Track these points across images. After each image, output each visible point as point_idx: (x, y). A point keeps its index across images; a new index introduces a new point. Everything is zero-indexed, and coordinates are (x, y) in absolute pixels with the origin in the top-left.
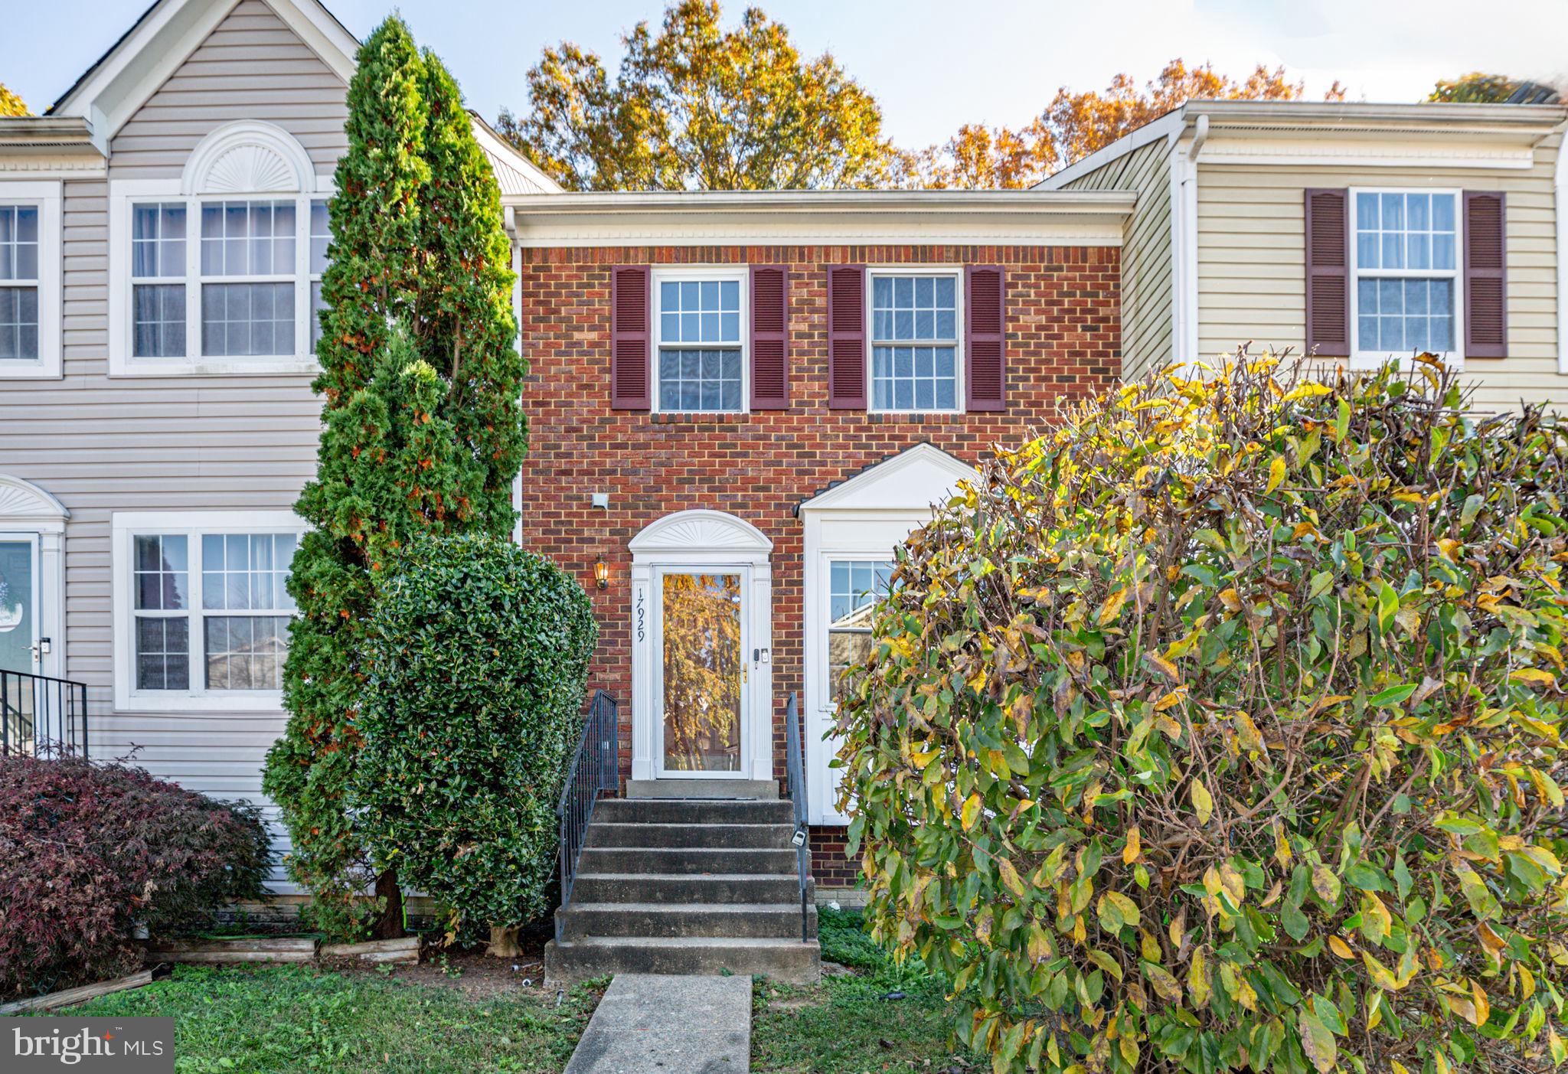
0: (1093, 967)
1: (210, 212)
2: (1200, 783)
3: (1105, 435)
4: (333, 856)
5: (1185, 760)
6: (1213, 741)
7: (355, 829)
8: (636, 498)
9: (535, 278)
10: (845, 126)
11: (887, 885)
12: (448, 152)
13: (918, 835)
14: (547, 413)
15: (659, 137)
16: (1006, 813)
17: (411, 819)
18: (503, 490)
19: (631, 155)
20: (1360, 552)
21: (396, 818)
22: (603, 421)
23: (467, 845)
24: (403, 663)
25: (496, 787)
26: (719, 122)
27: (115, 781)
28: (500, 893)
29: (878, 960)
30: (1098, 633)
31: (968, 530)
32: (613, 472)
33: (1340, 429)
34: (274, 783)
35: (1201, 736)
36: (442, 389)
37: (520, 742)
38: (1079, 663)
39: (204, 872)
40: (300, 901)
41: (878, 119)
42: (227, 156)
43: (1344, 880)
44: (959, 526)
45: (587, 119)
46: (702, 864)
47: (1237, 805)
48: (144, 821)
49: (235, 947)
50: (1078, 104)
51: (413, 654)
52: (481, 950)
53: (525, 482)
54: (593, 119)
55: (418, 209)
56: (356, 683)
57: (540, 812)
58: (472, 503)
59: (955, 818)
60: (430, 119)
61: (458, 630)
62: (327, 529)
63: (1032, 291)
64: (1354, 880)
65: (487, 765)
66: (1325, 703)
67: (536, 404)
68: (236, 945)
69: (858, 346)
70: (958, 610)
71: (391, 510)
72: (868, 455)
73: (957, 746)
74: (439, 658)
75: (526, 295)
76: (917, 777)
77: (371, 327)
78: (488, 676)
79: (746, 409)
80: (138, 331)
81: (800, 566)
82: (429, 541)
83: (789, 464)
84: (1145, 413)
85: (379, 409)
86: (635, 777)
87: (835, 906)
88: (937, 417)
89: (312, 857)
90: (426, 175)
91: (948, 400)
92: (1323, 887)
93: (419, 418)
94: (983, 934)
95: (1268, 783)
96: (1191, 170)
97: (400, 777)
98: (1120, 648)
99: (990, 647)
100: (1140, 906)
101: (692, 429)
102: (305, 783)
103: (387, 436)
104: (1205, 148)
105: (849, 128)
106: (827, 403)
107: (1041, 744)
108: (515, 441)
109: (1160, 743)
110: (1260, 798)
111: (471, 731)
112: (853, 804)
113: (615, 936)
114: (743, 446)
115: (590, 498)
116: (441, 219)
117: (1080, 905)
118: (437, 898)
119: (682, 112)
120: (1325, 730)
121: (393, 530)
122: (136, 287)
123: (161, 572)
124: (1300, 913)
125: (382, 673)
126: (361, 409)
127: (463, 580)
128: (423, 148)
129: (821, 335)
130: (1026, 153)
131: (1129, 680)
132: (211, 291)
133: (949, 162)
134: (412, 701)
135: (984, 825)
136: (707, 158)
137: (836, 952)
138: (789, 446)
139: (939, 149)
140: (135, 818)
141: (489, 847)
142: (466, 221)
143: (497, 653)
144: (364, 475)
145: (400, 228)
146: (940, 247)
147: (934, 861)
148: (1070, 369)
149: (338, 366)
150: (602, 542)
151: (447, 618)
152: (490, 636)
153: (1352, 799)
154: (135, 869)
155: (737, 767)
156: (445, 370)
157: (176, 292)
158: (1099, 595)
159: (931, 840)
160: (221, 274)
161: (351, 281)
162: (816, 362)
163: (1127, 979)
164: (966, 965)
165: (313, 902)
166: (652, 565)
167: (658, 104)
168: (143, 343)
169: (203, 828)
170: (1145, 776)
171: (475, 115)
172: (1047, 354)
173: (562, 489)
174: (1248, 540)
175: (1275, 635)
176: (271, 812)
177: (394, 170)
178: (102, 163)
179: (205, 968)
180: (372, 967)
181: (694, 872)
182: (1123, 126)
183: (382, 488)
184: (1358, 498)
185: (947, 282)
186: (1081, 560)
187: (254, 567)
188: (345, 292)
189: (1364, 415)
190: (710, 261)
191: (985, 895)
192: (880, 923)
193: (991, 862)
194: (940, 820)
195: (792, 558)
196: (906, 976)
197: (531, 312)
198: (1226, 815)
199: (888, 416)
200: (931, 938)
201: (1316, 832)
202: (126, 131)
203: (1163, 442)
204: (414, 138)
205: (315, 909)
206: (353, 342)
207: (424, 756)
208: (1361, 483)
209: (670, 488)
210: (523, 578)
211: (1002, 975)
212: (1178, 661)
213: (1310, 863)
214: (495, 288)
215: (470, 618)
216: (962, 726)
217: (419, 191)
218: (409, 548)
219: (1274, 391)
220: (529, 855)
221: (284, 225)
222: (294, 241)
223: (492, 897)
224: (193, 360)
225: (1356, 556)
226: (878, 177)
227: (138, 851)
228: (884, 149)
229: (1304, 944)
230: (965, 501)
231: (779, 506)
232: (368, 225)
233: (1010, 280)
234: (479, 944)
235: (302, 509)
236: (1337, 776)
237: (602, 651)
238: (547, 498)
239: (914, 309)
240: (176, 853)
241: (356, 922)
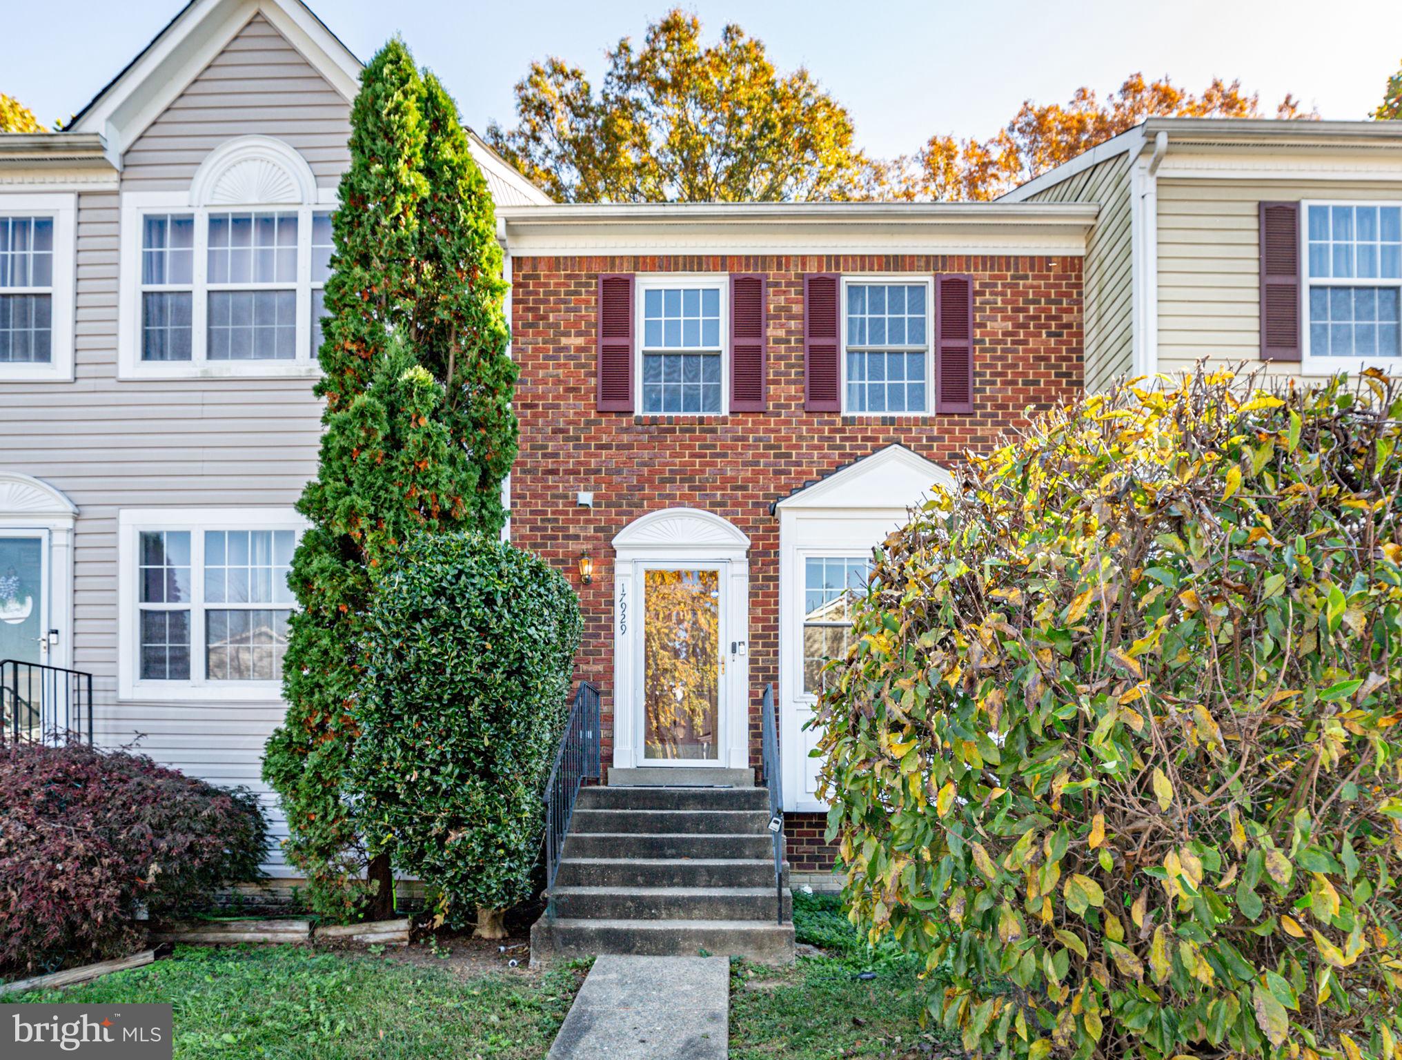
0: (1058, 947)
1: (217, 223)
2: (1161, 772)
3: (1072, 444)
4: (329, 841)
5: (1147, 750)
6: (1174, 733)
7: (349, 814)
8: (620, 496)
9: (525, 286)
10: (819, 137)
11: (864, 868)
12: (445, 168)
13: (895, 821)
14: (535, 415)
15: (641, 147)
16: (978, 800)
17: (405, 805)
18: (494, 490)
19: (613, 166)
20: (1310, 555)
21: (390, 805)
22: (588, 423)
23: (457, 830)
24: (399, 656)
25: (487, 775)
26: (698, 133)
27: (121, 768)
28: (489, 877)
29: (850, 942)
30: (1066, 631)
31: (943, 534)
32: (598, 471)
33: (1292, 440)
34: (273, 770)
35: (1162, 729)
36: (438, 393)
37: (510, 732)
38: (1048, 659)
39: (206, 856)
40: (294, 884)
41: (850, 131)
42: (233, 170)
43: (1295, 863)
44: (934, 528)
45: (572, 130)
46: (681, 849)
47: (1196, 793)
48: (149, 807)
49: (233, 928)
50: (1042, 117)
51: (409, 647)
52: (468, 932)
53: (514, 481)
54: (578, 130)
55: (417, 221)
56: (354, 675)
57: (528, 799)
58: (465, 502)
59: (929, 805)
60: (428, 136)
61: (452, 624)
62: (327, 526)
63: (999, 299)
64: (1305, 863)
65: (478, 753)
66: (1277, 697)
67: (525, 406)
68: (233, 926)
69: (833, 351)
70: (933, 608)
71: (389, 509)
72: (841, 455)
73: (933, 737)
74: (434, 651)
75: (516, 302)
76: (894, 766)
77: (371, 334)
78: (480, 668)
79: (725, 410)
80: (146, 336)
81: (776, 562)
82: (425, 539)
83: (766, 465)
84: (1109, 423)
85: (379, 412)
86: (616, 765)
87: (808, 890)
88: (908, 419)
89: (308, 842)
90: (425, 189)
91: (919, 402)
92: (1275, 869)
93: (416, 421)
94: (956, 915)
95: (1224, 772)
96: (1151, 183)
97: (395, 765)
98: (1085, 644)
99: (964, 644)
100: (1104, 889)
101: (673, 430)
102: (303, 770)
103: (385, 438)
104: (1164, 163)
105: (822, 139)
106: (803, 406)
107: (1012, 735)
108: (506, 443)
109: (1123, 734)
110: (1217, 786)
111: (463, 721)
112: (831, 792)
113: (598, 918)
114: (723, 447)
115: (576, 496)
116: (438, 230)
117: (1048, 887)
118: (428, 881)
119: (663, 124)
120: (1277, 722)
121: (391, 529)
122: (145, 294)
123: (165, 567)
124: (1255, 894)
125: (379, 665)
126: (361, 413)
127: (458, 577)
128: (422, 164)
129: (797, 341)
130: (992, 163)
131: (1094, 676)
132: (216, 297)
133: (918, 171)
134: (407, 693)
135: (958, 811)
136: (687, 167)
137: (810, 935)
138: (767, 447)
139: (909, 158)
140: (140, 804)
141: (479, 832)
142: (462, 234)
143: (489, 646)
144: (364, 476)
145: (400, 241)
146: (912, 257)
147: (909, 846)
148: (1034, 374)
149: (340, 371)
150: (587, 538)
151: (442, 613)
152: (483, 630)
153: (1303, 787)
154: (140, 852)
155: (714, 755)
156: (441, 375)
157: (183, 298)
158: (1066, 596)
159: (907, 826)
160: (225, 281)
161: (352, 290)
162: (792, 366)
163: (1091, 958)
164: (937, 945)
165: (309, 884)
166: (635, 561)
167: (639, 116)
168: (151, 348)
169: (205, 813)
170: (1110, 766)
171: (469, 130)
172: (1013, 358)
173: (549, 488)
174: (1207, 544)
175: (1231, 632)
176: (270, 799)
177: (395, 185)
178: (115, 176)
179: (204, 948)
180: (365, 948)
181: (673, 857)
182: (1084, 137)
183: (380, 488)
184: (1308, 504)
185: (919, 290)
186: (1049, 563)
187: (254, 562)
188: (347, 300)
189: (1314, 425)
190: (692, 270)
191: (958, 878)
192: (857, 905)
193: (964, 846)
194: (915, 807)
195: (768, 554)
196: (876, 958)
197: (521, 318)
198: (1185, 802)
199: (861, 419)
200: (905, 920)
201: (1269, 818)
202: (139, 146)
203: (1127, 450)
204: (414, 154)
205: (310, 892)
206: (354, 348)
207: (418, 745)
208: (1311, 490)
209: (653, 487)
210: (514, 575)
211: (974, 955)
212: (1141, 658)
213: (1264, 847)
214: (489, 297)
215: (464, 613)
216: (939, 719)
217: (419, 205)
218: (406, 546)
219: (1230, 404)
220: (517, 840)
221: (287, 235)
222: (296, 250)
223: (481, 880)
224: (198, 363)
225: (1307, 560)
226: (849, 186)
227: (143, 836)
228: (856, 159)
229: (1258, 924)
230: (939, 505)
231: (757, 505)
232: (369, 237)
233: (978, 288)
234: (467, 926)
235: (302, 507)
236: (1290, 765)
237: (586, 644)
238: (534, 496)
239: (887, 316)
240: (180, 838)
241: (349, 904)
